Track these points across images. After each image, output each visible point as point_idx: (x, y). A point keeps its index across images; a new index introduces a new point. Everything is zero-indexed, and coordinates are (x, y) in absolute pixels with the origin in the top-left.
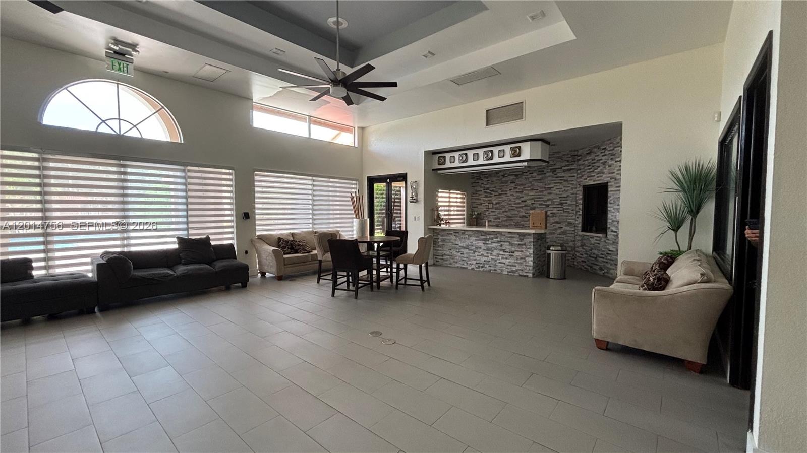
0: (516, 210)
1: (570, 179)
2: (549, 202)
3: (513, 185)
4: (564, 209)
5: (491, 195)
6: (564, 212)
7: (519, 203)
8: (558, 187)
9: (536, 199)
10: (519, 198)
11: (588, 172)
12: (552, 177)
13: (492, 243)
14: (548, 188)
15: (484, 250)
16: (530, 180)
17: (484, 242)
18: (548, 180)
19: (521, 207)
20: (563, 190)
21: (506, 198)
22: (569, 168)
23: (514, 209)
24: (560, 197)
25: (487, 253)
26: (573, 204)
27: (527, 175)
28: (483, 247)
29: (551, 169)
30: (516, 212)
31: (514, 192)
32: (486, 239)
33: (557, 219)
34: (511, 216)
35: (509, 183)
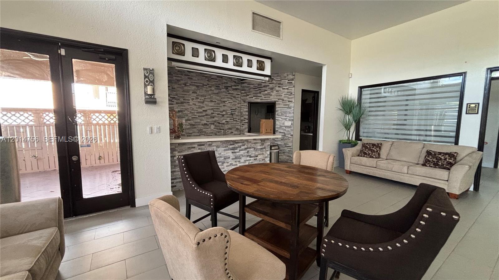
0: (199, 119)
1: (237, 96)
2: (224, 113)
3: (195, 95)
4: (234, 118)
5: (173, 103)
6: (234, 120)
7: (201, 113)
8: (230, 102)
9: (215, 110)
10: (200, 107)
11: (254, 93)
12: (225, 92)
13: (240, 150)
14: (223, 101)
15: (233, 159)
16: (210, 92)
17: (232, 151)
18: (223, 95)
19: (203, 116)
20: (233, 104)
21: (189, 107)
22: (236, 88)
23: (197, 118)
24: (231, 109)
25: (236, 162)
26: (239, 115)
27: (207, 88)
28: (232, 156)
29: (225, 86)
30: (199, 121)
31: (196, 102)
32: (234, 147)
33: (229, 126)
34: (194, 124)
35: (191, 92)
